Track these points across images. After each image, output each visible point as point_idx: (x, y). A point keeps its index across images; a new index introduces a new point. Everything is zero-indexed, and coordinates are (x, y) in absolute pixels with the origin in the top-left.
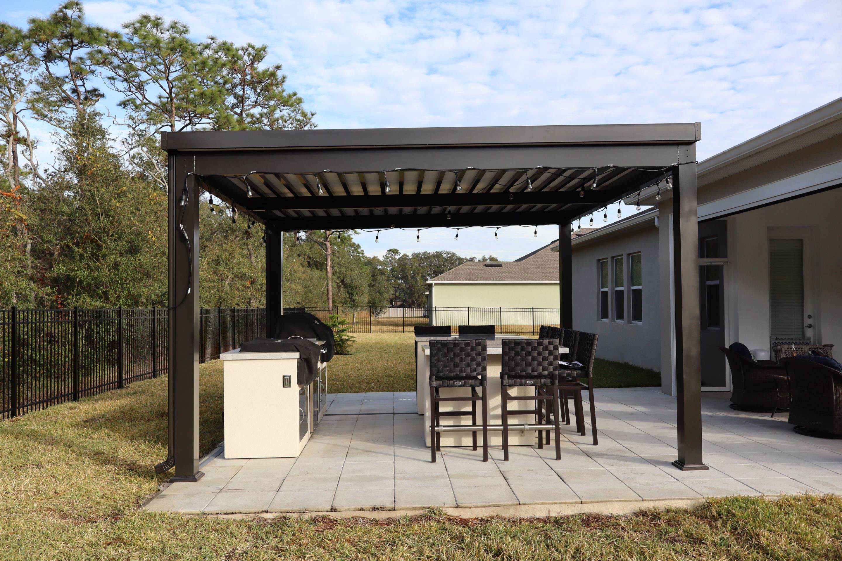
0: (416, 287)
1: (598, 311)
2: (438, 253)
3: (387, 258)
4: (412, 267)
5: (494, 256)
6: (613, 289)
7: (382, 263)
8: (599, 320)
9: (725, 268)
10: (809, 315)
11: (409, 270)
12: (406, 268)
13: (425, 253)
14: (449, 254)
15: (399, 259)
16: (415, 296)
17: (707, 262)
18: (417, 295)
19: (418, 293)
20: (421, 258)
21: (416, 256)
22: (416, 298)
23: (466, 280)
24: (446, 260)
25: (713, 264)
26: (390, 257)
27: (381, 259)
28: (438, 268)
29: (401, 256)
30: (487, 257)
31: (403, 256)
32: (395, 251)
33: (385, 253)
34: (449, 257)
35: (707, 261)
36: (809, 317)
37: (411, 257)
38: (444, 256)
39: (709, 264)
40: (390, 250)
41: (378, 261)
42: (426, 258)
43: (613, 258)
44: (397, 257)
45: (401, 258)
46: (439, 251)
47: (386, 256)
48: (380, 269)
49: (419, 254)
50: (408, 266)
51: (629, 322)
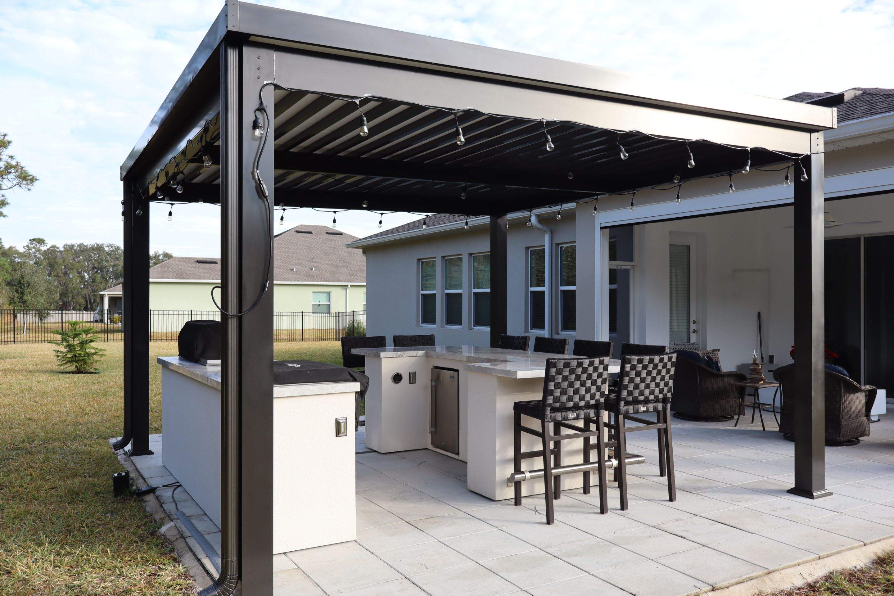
0: (70, 285)
1: (418, 315)
2: (98, 245)
3: (29, 249)
4: (64, 261)
5: (169, 251)
6: (443, 291)
7: (21, 255)
8: (418, 325)
9: (631, 272)
10: (694, 321)
11: (61, 264)
12: (56, 262)
13: (80, 245)
14: (112, 247)
15: (45, 251)
16: (68, 297)
17: (617, 266)
18: (71, 295)
19: (72, 292)
20: (75, 250)
21: (69, 248)
22: (70, 299)
23: (176, 278)
24: (109, 254)
25: (623, 267)
26: (34, 248)
27: (22, 250)
28: (99, 263)
29: (48, 247)
30: (161, 252)
31: (51, 247)
32: (41, 241)
33: (26, 242)
34: (113, 251)
35: (616, 264)
36: (694, 322)
37: (62, 249)
38: (107, 249)
39: (619, 267)
40: (34, 240)
41: (17, 252)
42: (82, 251)
43: (443, 257)
44: (43, 248)
45: (48, 249)
46: (99, 243)
47: (27, 246)
48: (18, 263)
49: (73, 246)
50: (59, 261)
51: (442, 326)
